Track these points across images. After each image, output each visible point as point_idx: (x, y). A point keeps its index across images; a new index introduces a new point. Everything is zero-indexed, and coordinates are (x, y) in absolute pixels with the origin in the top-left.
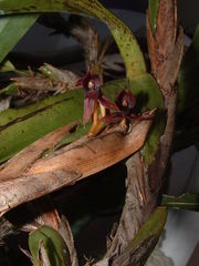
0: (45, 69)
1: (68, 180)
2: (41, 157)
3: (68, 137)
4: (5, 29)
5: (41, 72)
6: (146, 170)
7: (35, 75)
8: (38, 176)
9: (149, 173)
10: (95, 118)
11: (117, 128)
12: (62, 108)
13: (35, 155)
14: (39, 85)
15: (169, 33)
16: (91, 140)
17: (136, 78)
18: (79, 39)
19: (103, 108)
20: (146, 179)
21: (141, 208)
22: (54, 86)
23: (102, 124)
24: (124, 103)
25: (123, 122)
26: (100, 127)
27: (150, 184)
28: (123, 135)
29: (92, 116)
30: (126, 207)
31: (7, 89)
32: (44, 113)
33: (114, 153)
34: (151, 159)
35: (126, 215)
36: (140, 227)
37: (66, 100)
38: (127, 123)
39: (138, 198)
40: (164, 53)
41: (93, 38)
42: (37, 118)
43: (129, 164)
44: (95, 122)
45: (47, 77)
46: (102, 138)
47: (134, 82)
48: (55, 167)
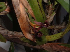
0: (54, 13)
1: (17, 15)
2: (25, 8)
3: (31, 16)
4: (66, 3)
5: (53, 12)
6: (18, 38)
7: (53, 10)
8: (19, 6)
9: (17, 39)
10: (35, 25)
11: (32, 31)
12: (41, 16)
13: (26, 6)
14: (50, 11)
15: (58, 49)
16: (28, 23)
17: (46, 38)
18: (62, 24)
19: (38, 27)
20: (16, 38)
21: (8, 35)
22: (49, 15)
23: (33, 27)
24: (39, 34)
25: (33, 33)
26: (32, 26)
27: (14, 38)
28: (30, 32)
29: (36, 24)
30: (8, 31)
31: (50, 2)
32: (40, 11)
33: (24, 29)
34: (22, 40)
35: (6, 31)
36: (2, 34)
37: (44, 17)
38: (33, 34)
39: (10, 35)
40: (53, 47)
41: (62, 27)
42: (39, 8)
43: (21, 33)
44: (34, 25)
45: (52, 13)
46: (29, 26)
47: (45, 37)
48: (21, 11)
